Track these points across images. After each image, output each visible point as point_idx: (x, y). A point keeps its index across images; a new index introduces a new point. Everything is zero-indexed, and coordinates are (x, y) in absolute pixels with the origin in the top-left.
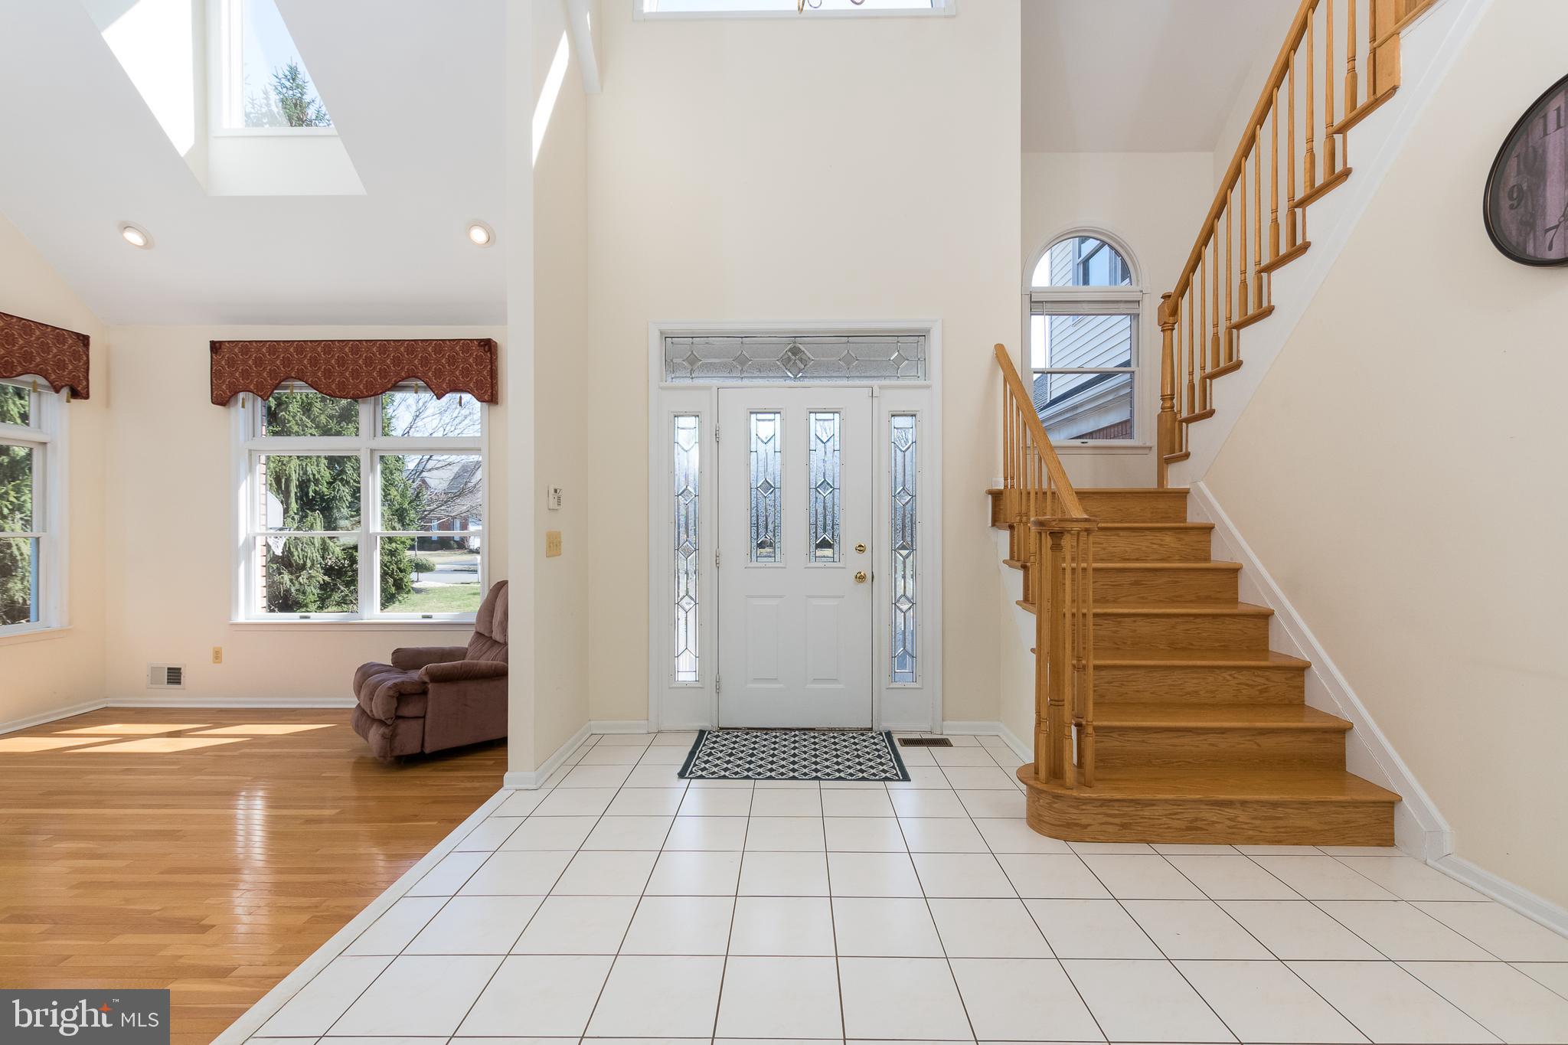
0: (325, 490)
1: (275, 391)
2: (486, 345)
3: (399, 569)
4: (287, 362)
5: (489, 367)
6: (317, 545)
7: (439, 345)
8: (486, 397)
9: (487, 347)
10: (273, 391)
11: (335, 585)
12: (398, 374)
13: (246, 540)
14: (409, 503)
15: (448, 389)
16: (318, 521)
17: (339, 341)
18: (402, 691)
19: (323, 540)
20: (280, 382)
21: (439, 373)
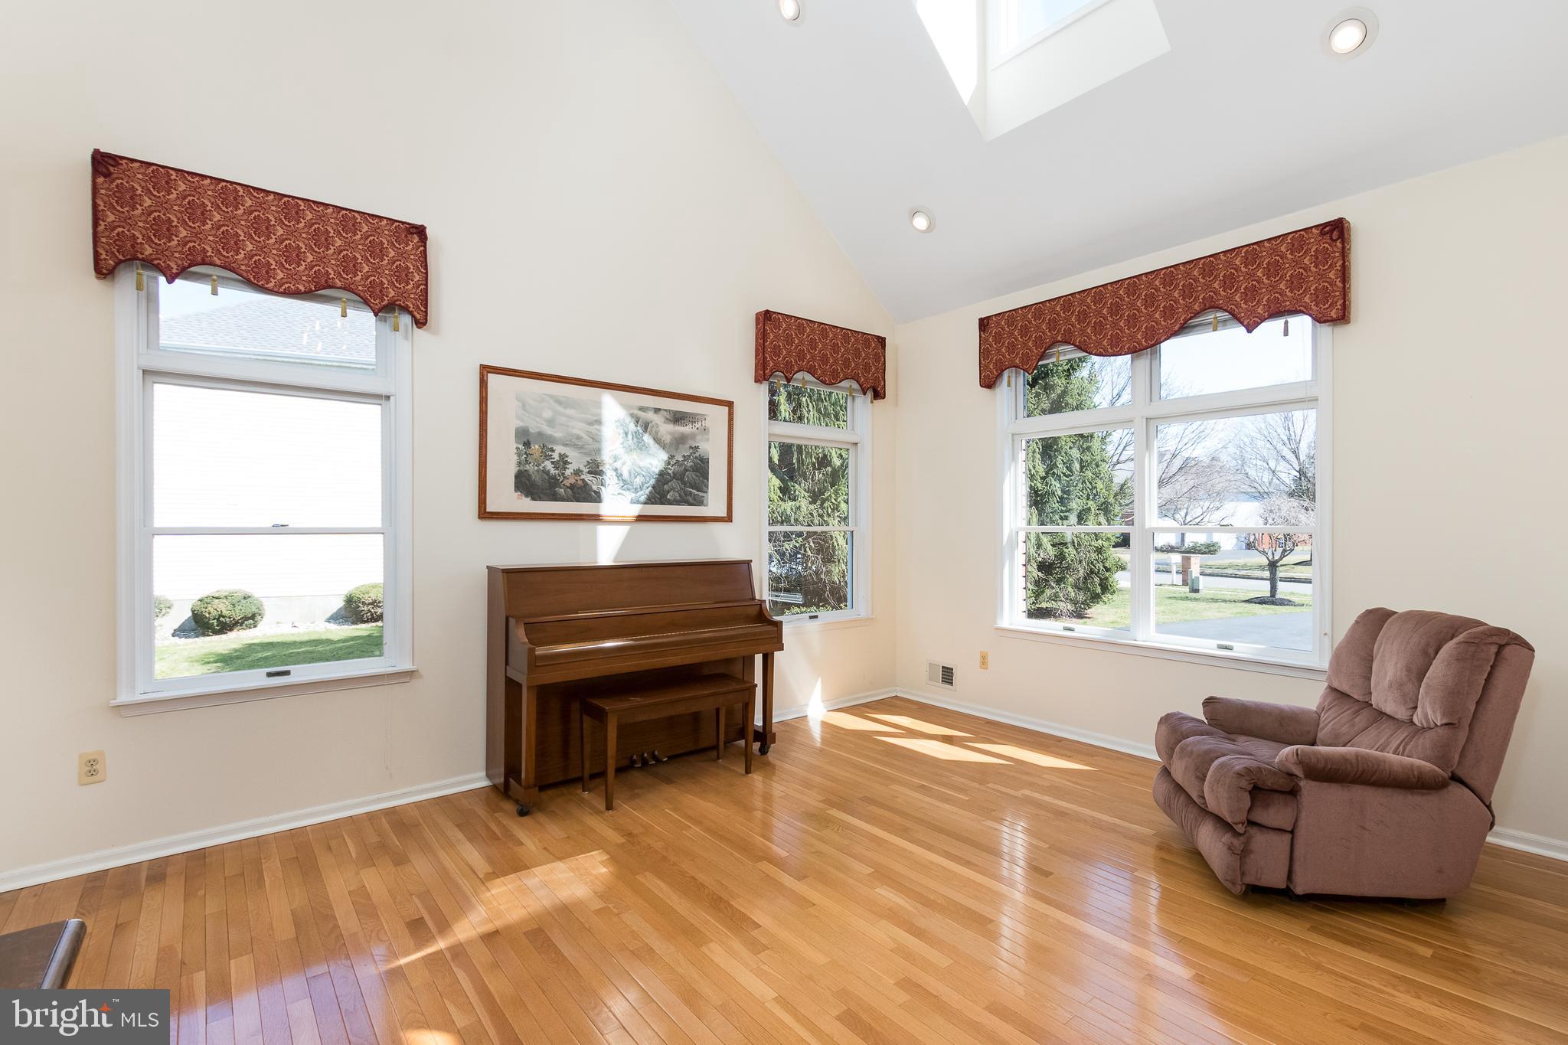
0: (1039, 485)
1: (1040, 363)
2: (1333, 230)
3: (1105, 567)
4: (1053, 325)
5: (1340, 263)
6: (1032, 541)
7: (1251, 252)
8: (1333, 314)
9: (1335, 234)
10: (1038, 363)
11: (1046, 581)
12: (1189, 307)
13: (1010, 536)
14: (1114, 496)
15: (1266, 314)
16: (1034, 517)
17: (1111, 284)
18: (1260, 784)
19: (1038, 535)
20: (1044, 352)
21: (1251, 294)
